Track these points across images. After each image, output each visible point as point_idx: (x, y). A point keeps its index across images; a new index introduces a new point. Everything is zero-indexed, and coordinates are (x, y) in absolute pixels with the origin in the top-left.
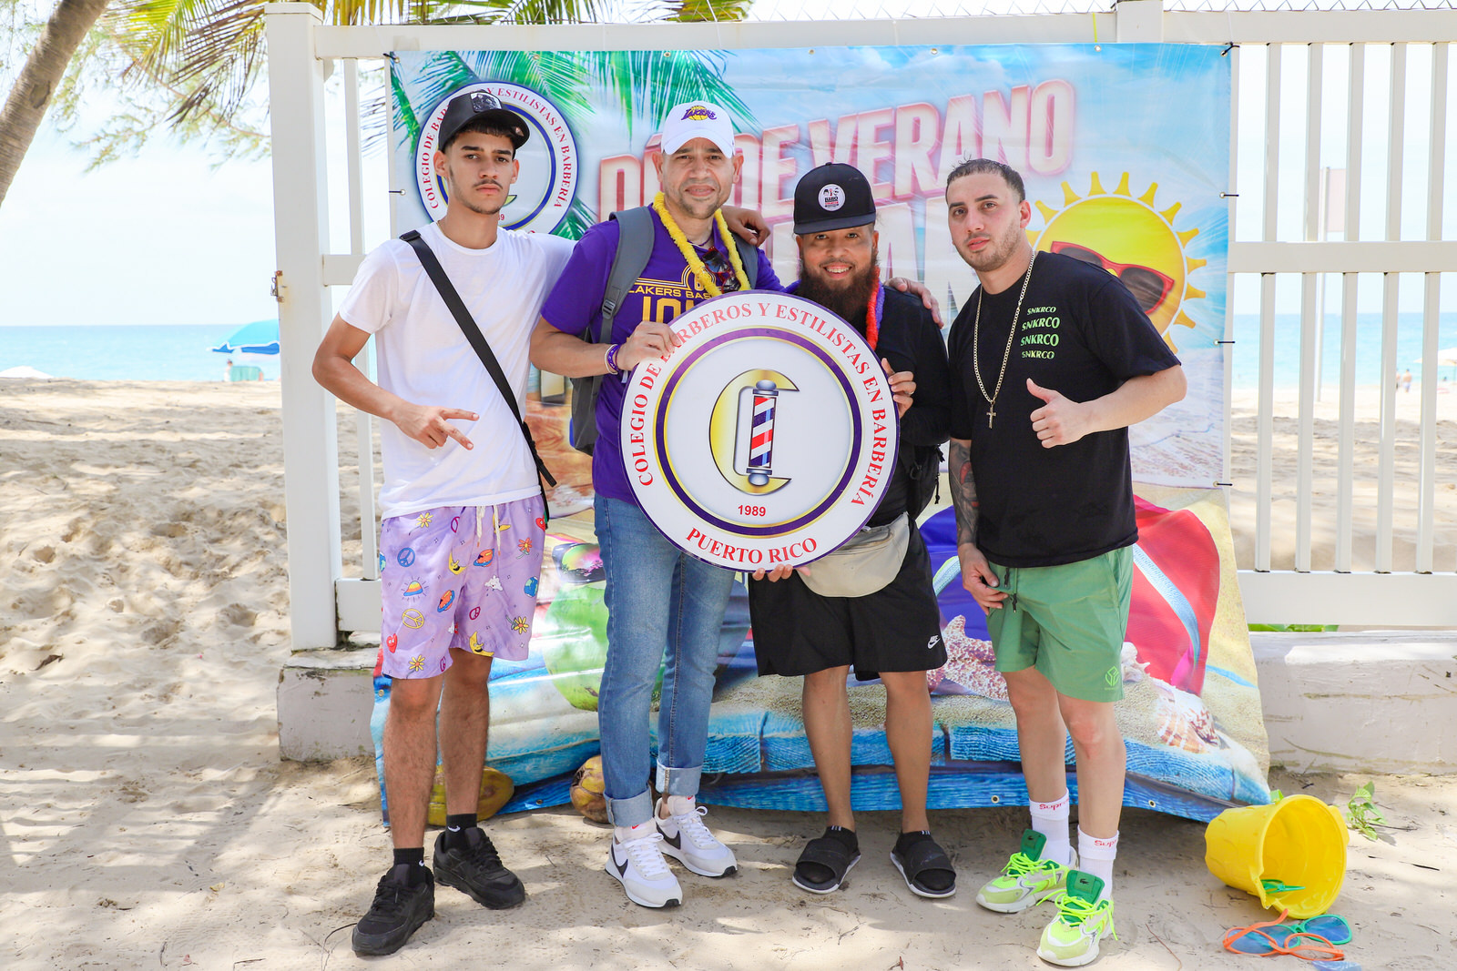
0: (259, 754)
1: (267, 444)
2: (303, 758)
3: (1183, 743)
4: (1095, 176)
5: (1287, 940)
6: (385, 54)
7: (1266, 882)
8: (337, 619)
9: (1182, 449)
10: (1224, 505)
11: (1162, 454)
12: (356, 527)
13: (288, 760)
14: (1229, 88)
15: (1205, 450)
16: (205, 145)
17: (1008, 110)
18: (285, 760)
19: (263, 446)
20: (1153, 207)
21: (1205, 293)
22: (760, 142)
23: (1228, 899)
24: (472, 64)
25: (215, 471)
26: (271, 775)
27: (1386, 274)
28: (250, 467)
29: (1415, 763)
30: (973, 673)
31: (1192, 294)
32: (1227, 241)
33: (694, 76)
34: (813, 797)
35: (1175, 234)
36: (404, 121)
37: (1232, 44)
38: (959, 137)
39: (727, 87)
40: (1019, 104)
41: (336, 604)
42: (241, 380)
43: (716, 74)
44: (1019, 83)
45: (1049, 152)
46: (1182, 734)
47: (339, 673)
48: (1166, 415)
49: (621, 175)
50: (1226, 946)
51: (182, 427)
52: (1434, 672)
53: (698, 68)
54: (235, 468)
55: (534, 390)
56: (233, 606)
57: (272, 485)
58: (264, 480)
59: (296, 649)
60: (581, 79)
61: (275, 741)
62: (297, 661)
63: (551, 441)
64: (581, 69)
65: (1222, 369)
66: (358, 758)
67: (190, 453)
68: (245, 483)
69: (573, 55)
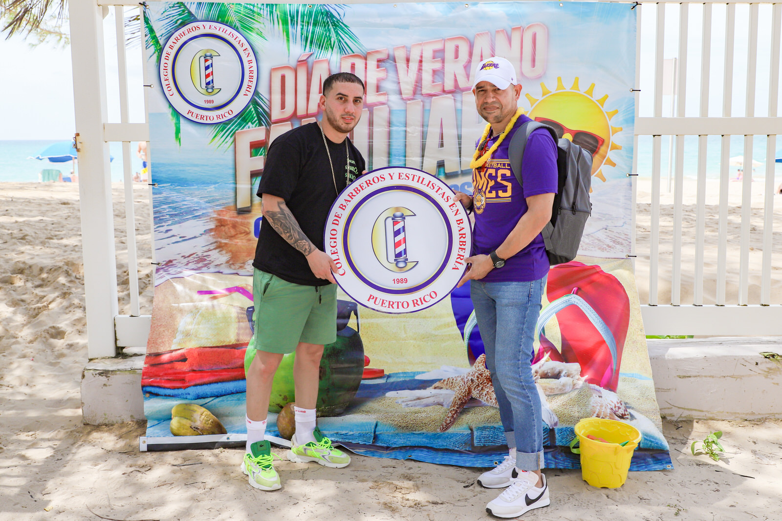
0: (70, 421)
1: (68, 224)
2: (97, 423)
4: (559, 79)
8: (116, 340)
9: (608, 236)
10: (632, 268)
11: (597, 239)
12: (125, 277)
13: (88, 424)
14: (636, 28)
15: (621, 236)
17: (510, 41)
18: (86, 424)
19: (65, 225)
20: (592, 97)
21: (621, 147)
24: (193, 10)
25: (37, 242)
27: (723, 136)
28: (58, 239)
29: (738, 413)
31: (614, 148)
32: (634, 117)
33: (326, 19)
35: (605, 113)
36: (152, 43)
40: (516, 37)
41: (115, 331)
43: (339, 18)
44: (516, 25)
45: (534, 65)
47: (118, 372)
48: (600, 217)
49: (283, 77)
51: (15, 213)
52: (749, 362)
53: (329, 15)
54: (49, 240)
55: (232, 204)
56: (51, 327)
57: (72, 251)
58: (67, 247)
59: (91, 358)
60: (259, 20)
61: (79, 412)
62: (92, 366)
63: (243, 235)
64: (259, 14)
65: (631, 190)
66: (130, 423)
67: (21, 230)
68: (55, 250)
69: (254, 6)
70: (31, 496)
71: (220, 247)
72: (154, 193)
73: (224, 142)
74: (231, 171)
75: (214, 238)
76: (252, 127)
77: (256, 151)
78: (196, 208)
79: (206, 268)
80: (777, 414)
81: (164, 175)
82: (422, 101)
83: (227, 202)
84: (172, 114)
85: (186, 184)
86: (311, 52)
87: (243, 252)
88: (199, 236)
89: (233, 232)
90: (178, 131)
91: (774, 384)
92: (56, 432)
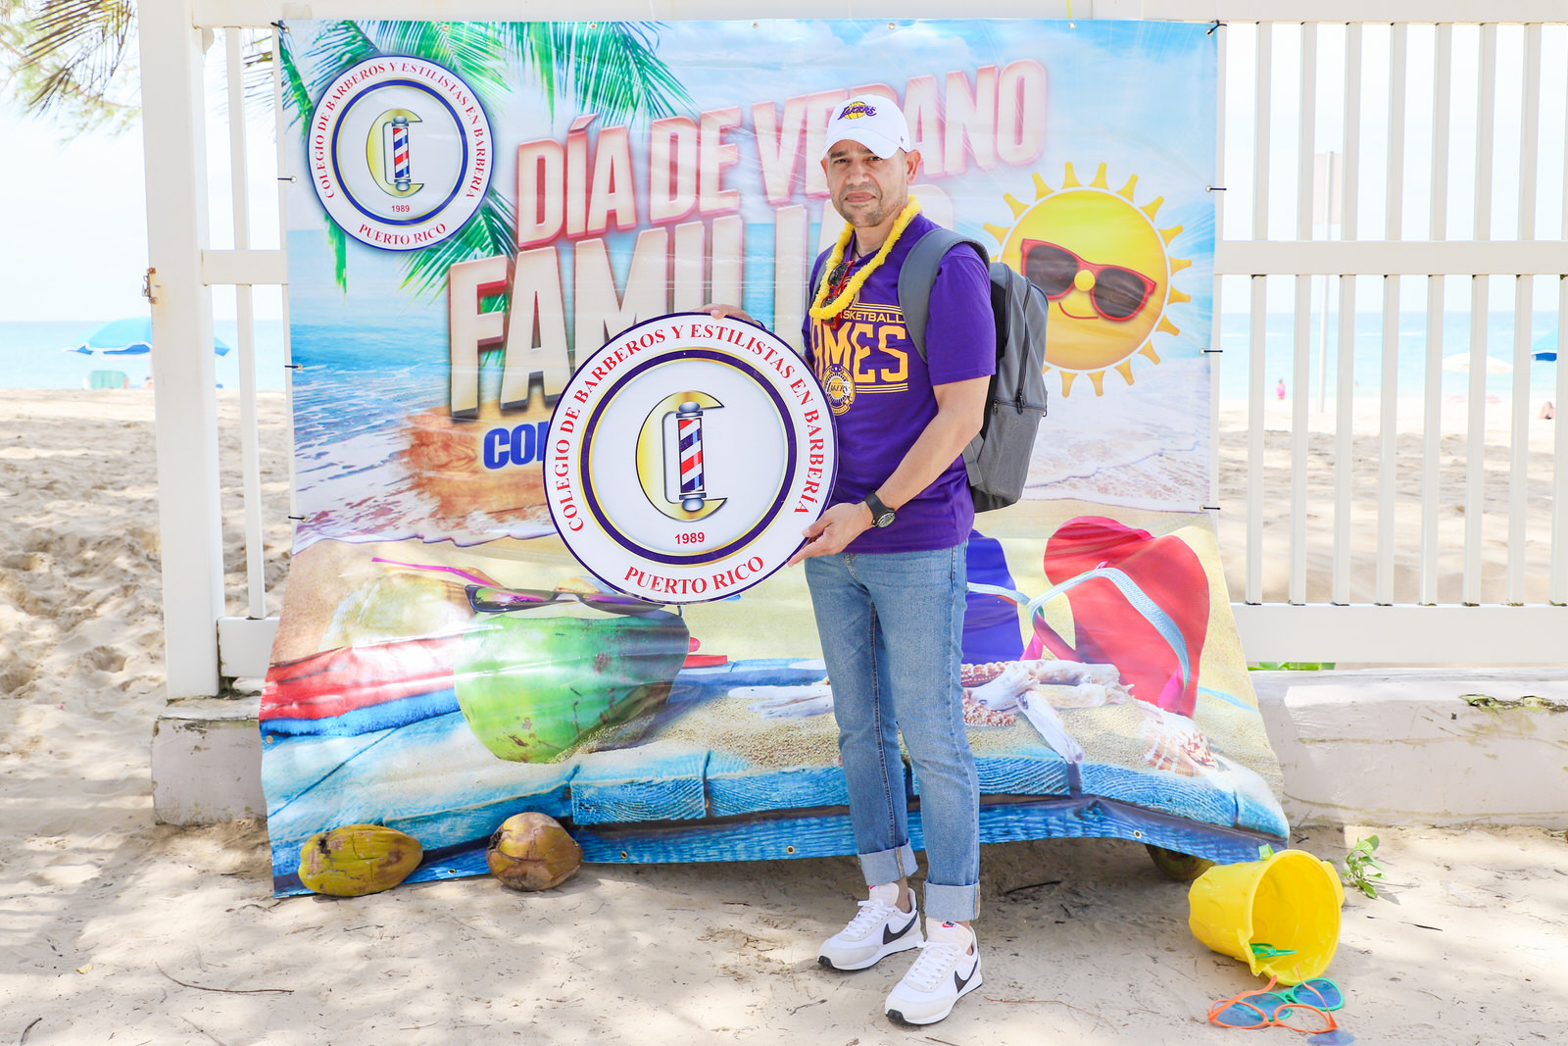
0: (130, 817)
1: (136, 462)
2: (180, 822)
3: (1174, 766)
4: (1069, 167)
5: (1277, 1011)
6: (273, 24)
7: (1255, 945)
8: (220, 663)
9: (1165, 469)
10: (1210, 528)
11: (1144, 475)
12: (240, 558)
13: (165, 823)
14: (1216, 71)
15: (1191, 470)
16: (56, 118)
17: (973, 93)
18: (160, 824)
19: (129, 464)
20: (1132, 201)
21: (1189, 297)
22: (698, 126)
23: (1215, 966)
24: (372, 36)
25: (76, 494)
26: (144, 841)
27: (1386, 276)
28: (115, 489)
29: (1419, 813)
31: (1177, 298)
32: (1213, 239)
33: (624, 51)
34: (764, 843)
35: (1157, 232)
36: (294, 98)
37: (1218, 22)
38: (920, 123)
39: (661, 64)
40: (985, 87)
41: (218, 647)
42: (103, 386)
43: (648, 50)
44: (986, 63)
45: (1019, 141)
46: (1172, 757)
47: (222, 724)
48: (1148, 432)
49: (541, 162)
50: (1211, 1019)
51: (35, 443)
52: (1439, 714)
53: (629, 43)
54: (98, 491)
55: (443, 404)
56: (97, 649)
57: (142, 510)
58: (133, 504)
59: (173, 697)
60: (495, 53)
61: (149, 802)
62: (174, 712)
63: (464, 462)
64: (496, 42)
65: (1209, 380)
66: (244, 821)
67: (45, 473)
68: (110, 508)
69: (487, 26)
70: (53, 948)
71: (420, 485)
72: (295, 383)
73: (428, 286)
74: (442, 341)
75: (408, 468)
76: (482, 257)
77: (489, 302)
78: (374, 412)
79: (392, 528)
80: (1493, 814)
81: (314, 349)
82: (806, 207)
83: (433, 399)
84: (330, 232)
85: (357, 366)
86: (595, 114)
87: (463, 496)
88: (380, 466)
89: (443, 457)
90: (341, 264)
91: (1488, 756)
92: (104, 836)
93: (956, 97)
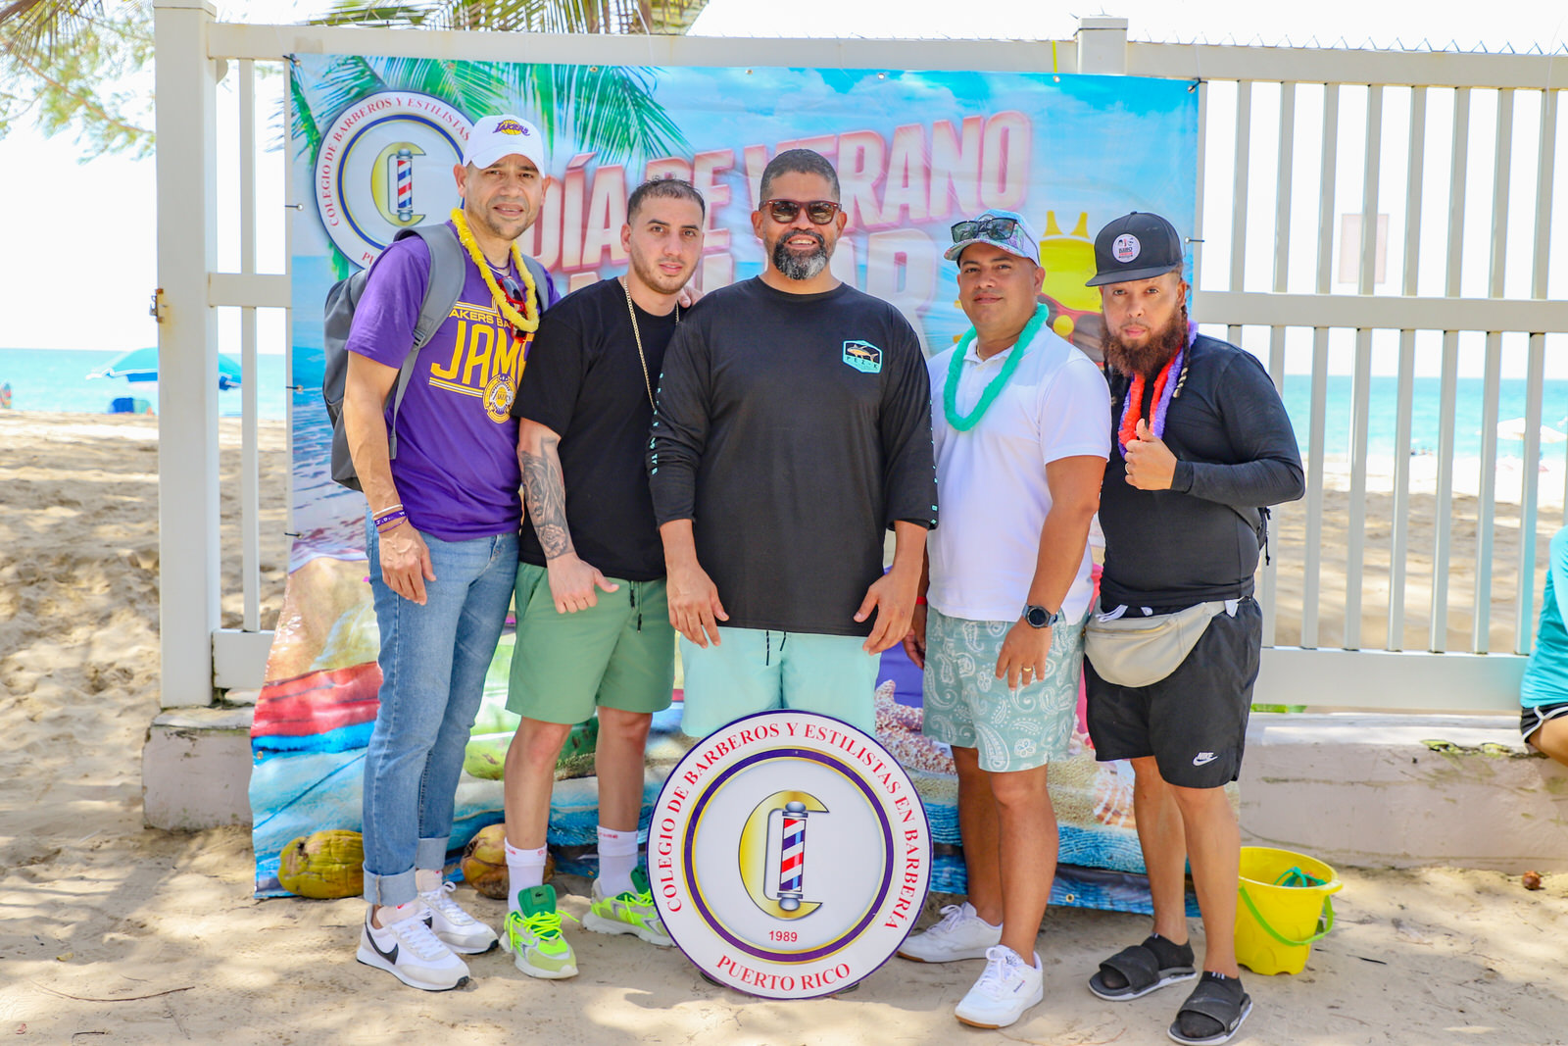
0: (120, 821)
2: (168, 826)
3: (1122, 820)
4: (1051, 215)
8: (213, 674)
13: (153, 828)
14: (1196, 126)
17: (959, 142)
18: (149, 828)
22: (692, 166)
24: (380, 71)
26: (132, 844)
27: (1358, 330)
29: (1379, 855)
30: (901, 742)
36: (303, 129)
37: (1199, 79)
38: (906, 169)
39: (658, 107)
40: (970, 136)
41: (213, 658)
43: (645, 92)
45: (1002, 188)
46: (1122, 810)
47: (212, 732)
52: (1400, 758)
53: (627, 85)
59: (166, 706)
60: (498, 92)
61: (139, 809)
62: (165, 720)
64: (499, 81)
69: (491, 66)
72: (295, 404)
84: (333, 258)
86: (593, 153)
91: (1448, 800)
93: (942, 144)
